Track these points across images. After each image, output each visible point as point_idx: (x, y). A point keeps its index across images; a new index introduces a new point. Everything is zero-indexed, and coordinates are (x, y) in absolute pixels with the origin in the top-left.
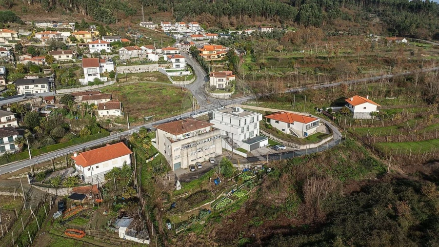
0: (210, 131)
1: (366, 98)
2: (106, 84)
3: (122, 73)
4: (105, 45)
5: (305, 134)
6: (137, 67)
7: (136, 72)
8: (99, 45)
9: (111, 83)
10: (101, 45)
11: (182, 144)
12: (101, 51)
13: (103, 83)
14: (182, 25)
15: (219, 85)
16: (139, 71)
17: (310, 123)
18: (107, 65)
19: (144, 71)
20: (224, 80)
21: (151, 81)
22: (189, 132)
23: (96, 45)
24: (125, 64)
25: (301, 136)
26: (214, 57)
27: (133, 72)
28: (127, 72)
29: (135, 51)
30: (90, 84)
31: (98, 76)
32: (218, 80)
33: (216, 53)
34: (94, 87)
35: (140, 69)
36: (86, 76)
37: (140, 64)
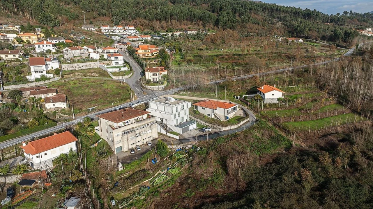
0: (147, 118)
1: (274, 87)
2: (51, 80)
3: (67, 70)
4: (50, 46)
5: (227, 117)
6: (80, 65)
7: (79, 69)
8: (45, 45)
9: (57, 79)
10: (47, 46)
11: (123, 130)
12: (47, 51)
13: (49, 79)
14: (120, 28)
15: (153, 79)
16: (82, 68)
17: (230, 108)
18: (53, 63)
19: (87, 68)
20: (157, 75)
21: (93, 76)
22: (128, 120)
23: (41, 46)
24: (70, 62)
25: (223, 119)
26: (149, 55)
27: (77, 69)
28: (71, 69)
29: (78, 51)
30: (37, 80)
31: (44, 73)
32: (152, 75)
33: (149, 51)
34: (41, 83)
35: (83, 66)
36: (33, 73)
37: (82, 62)
